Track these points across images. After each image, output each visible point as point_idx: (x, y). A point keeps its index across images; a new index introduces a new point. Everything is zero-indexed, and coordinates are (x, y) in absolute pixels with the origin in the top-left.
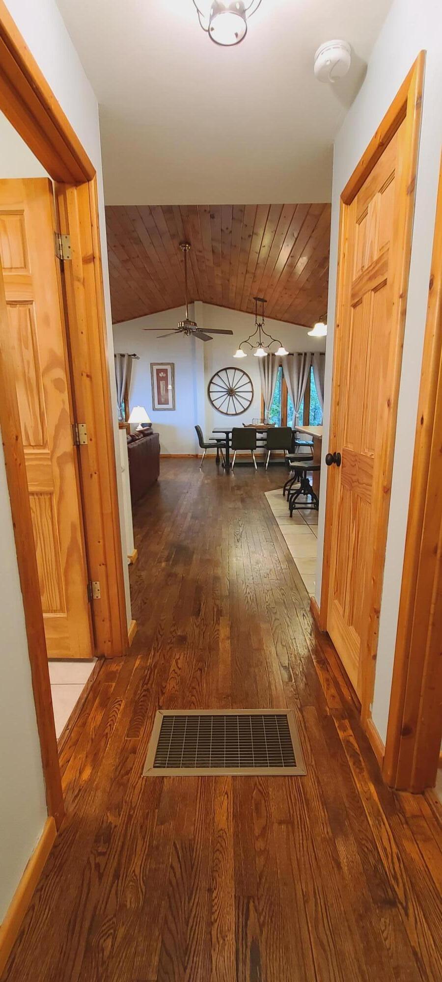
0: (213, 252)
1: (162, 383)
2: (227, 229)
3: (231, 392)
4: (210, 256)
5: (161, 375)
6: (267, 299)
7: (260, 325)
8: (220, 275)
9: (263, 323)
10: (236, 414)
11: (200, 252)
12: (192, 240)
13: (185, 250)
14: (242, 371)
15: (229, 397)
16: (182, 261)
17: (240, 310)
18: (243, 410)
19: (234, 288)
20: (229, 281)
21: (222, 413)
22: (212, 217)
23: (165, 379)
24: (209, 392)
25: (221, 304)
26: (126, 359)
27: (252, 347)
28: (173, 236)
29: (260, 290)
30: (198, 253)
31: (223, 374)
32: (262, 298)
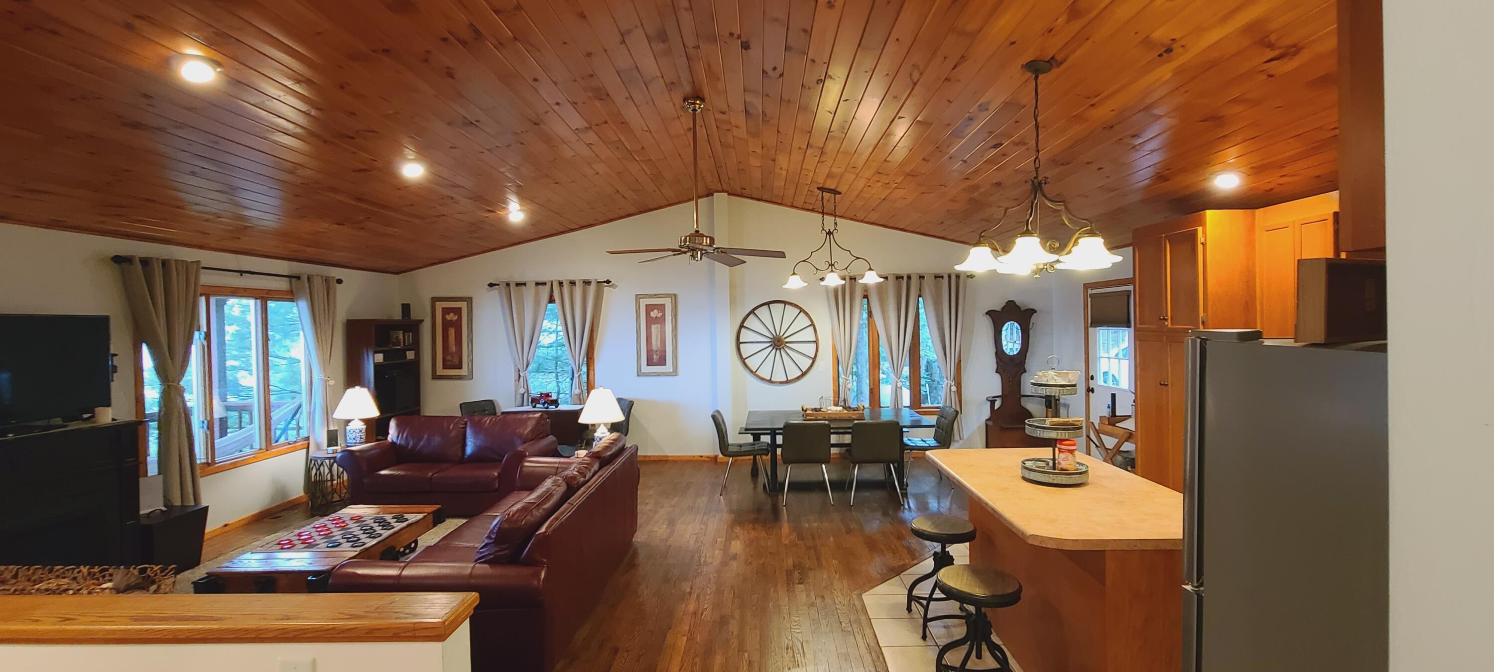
0: (747, 112)
1: (655, 328)
2: (775, 69)
3: (778, 343)
4: (741, 120)
5: (655, 313)
6: (842, 189)
7: (829, 233)
8: (759, 151)
9: (835, 229)
10: (788, 382)
11: (724, 113)
12: (706, 92)
13: (694, 110)
14: (796, 306)
15: (774, 351)
16: (689, 129)
17: (792, 206)
18: (800, 373)
19: (784, 173)
20: (774, 160)
21: (762, 379)
22: (746, 46)
23: (661, 320)
24: (738, 343)
25: (760, 197)
26: (592, 289)
27: (817, 269)
28: (671, 86)
29: (830, 176)
30: (720, 116)
31: (763, 312)
32: (833, 187)
